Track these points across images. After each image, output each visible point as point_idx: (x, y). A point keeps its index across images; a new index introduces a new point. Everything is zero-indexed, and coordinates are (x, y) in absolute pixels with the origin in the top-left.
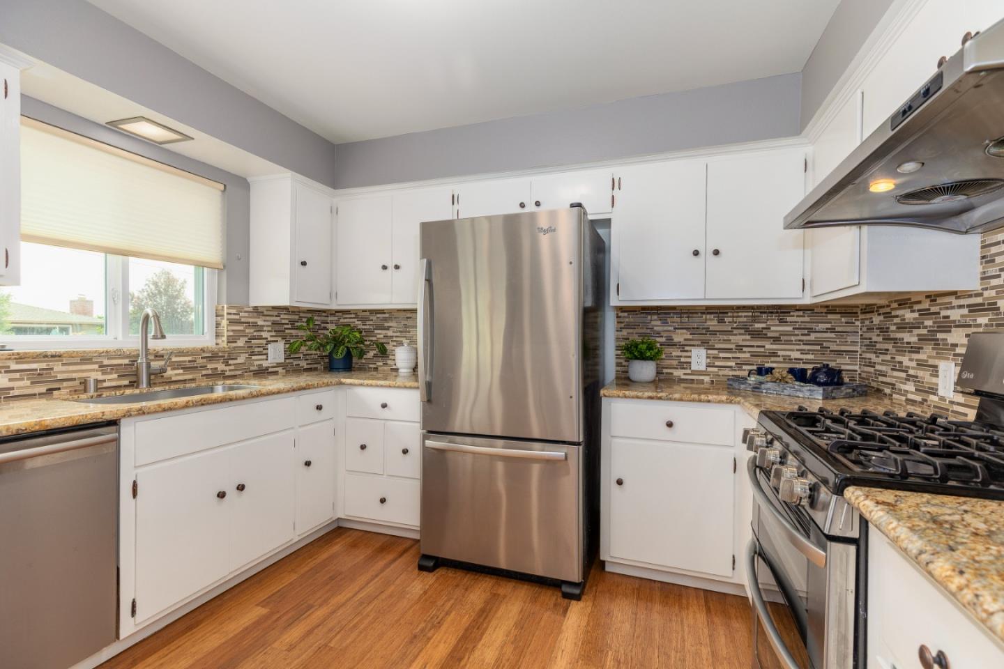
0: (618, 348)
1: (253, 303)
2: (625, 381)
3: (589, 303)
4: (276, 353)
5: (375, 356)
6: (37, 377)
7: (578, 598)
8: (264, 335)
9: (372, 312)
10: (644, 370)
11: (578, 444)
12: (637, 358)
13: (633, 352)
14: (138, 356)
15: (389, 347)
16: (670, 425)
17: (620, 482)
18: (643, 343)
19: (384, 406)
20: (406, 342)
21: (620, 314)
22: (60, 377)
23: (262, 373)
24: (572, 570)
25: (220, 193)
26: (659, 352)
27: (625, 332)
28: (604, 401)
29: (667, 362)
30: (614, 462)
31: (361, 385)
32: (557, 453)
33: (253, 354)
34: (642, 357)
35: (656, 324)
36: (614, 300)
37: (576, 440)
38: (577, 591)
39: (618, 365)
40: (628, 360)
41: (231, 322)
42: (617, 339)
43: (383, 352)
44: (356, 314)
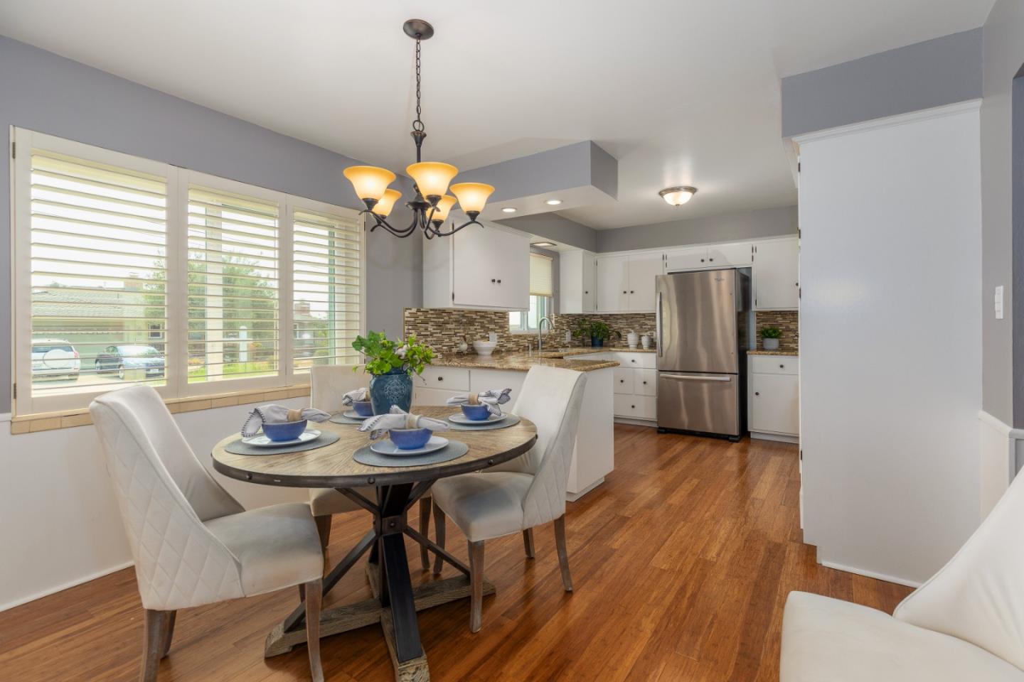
0: (758, 332)
1: (561, 313)
2: (761, 348)
3: (740, 310)
4: (568, 336)
5: (613, 338)
6: (517, 344)
7: (737, 442)
8: (565, 328)
9: (610, 315)
10: (773, 343)
11: (736, 374)
12: (767, 337)
13: (765, 334)
14: (537, 336)
15: (622, 334)
16: (782, 366)
17: (757, 394)
18: (771, 329)
19: (633, 361)
20: (632, 331)
21: (759, 314)
22: (521, 344)
23: (564, 346)
24: (734, 430)
25: (550, 262)
26: (780, 334)
27: (761, 324)
28: (749, 356)
29: (787, 340)
30: (754, 384)
31: (621, 351)
32: (727, 378)
33: (561, 337)
34: (770, 337)
35: (780, 319)
36: (754, 308)
37: (735, 372)
38: (736, 439)
39: (758, 342)
40: (763, 338)
41: (556, 322)
42: (757, 328)
43: (619, 335)
44: (601, 316)
